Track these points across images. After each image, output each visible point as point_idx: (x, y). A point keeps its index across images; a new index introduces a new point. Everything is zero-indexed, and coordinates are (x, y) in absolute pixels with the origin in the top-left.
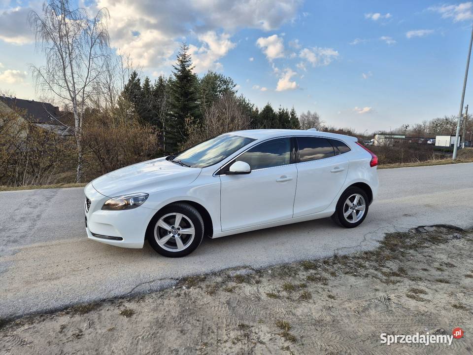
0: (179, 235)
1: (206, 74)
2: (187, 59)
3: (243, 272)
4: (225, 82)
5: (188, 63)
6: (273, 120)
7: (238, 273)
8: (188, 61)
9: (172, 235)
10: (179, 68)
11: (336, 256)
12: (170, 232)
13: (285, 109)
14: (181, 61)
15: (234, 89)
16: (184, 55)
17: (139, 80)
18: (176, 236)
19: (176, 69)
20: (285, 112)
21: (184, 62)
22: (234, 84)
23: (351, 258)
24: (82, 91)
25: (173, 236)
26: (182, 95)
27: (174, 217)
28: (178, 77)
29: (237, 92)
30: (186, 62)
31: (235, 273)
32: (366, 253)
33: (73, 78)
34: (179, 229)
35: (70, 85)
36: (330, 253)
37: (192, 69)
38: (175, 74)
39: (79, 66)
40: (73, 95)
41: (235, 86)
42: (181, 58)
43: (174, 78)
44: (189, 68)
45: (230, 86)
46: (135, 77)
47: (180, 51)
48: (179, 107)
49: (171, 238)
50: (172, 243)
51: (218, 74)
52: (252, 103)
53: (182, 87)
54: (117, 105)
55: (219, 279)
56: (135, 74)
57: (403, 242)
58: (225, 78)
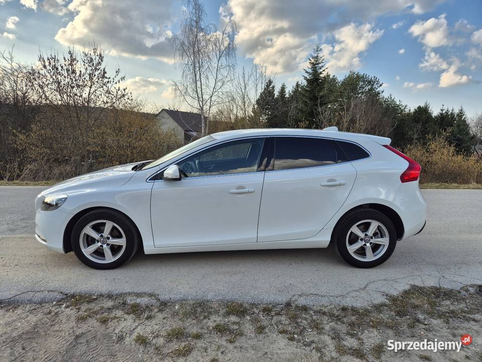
0: (108, 245)
1: (347, 75)
2: (320, 61)
3: (144, 301)
4: (369, 82)
5: (320, 65)
6: (426, 123)
7: (138, 301)
8: (320, 63)
9: (100, 244)
10: (310, 71)
11: (288, 305)
12: (98, 241)
13: (450, 109)
14: (313, 63)
15: (380, 89)
16: (317, 57)
17: (273, 87)
18: (105, 246)
19: (307, 72)
20: (449, 113)
21: (315, 65)
22: (380, 83)
23: (311, 312)
24: (209, 100)
25: (102, 246)
26: (311, 99)
27: (104, 224)
28: (308, 81)
29: (383, 92)
30: (318, 64)
31: (134, 300)
32: (344, 309)
33: (201, 89)
34: (108, 238)
35: (200, 96)
36: (283, 299)
37: (323, 71)
38: (305, 78)
39: (207, 78)
40: (201, 106)
41: (381, 86)
42: (313, 61)
43: (305, 83)
44: (321, 70)
45: (375, 86)
46: (270, 85)
47: (312, 54)
48: (307, 112)
49: (98, 248)
50: (99, 253)
51: (361, 73)
52: (404, 104)
53: (312, 91)
54: (251, 113)
55: (110, 304)
56: (270, 82)
57: (433, 304)
58: (370, 77)
